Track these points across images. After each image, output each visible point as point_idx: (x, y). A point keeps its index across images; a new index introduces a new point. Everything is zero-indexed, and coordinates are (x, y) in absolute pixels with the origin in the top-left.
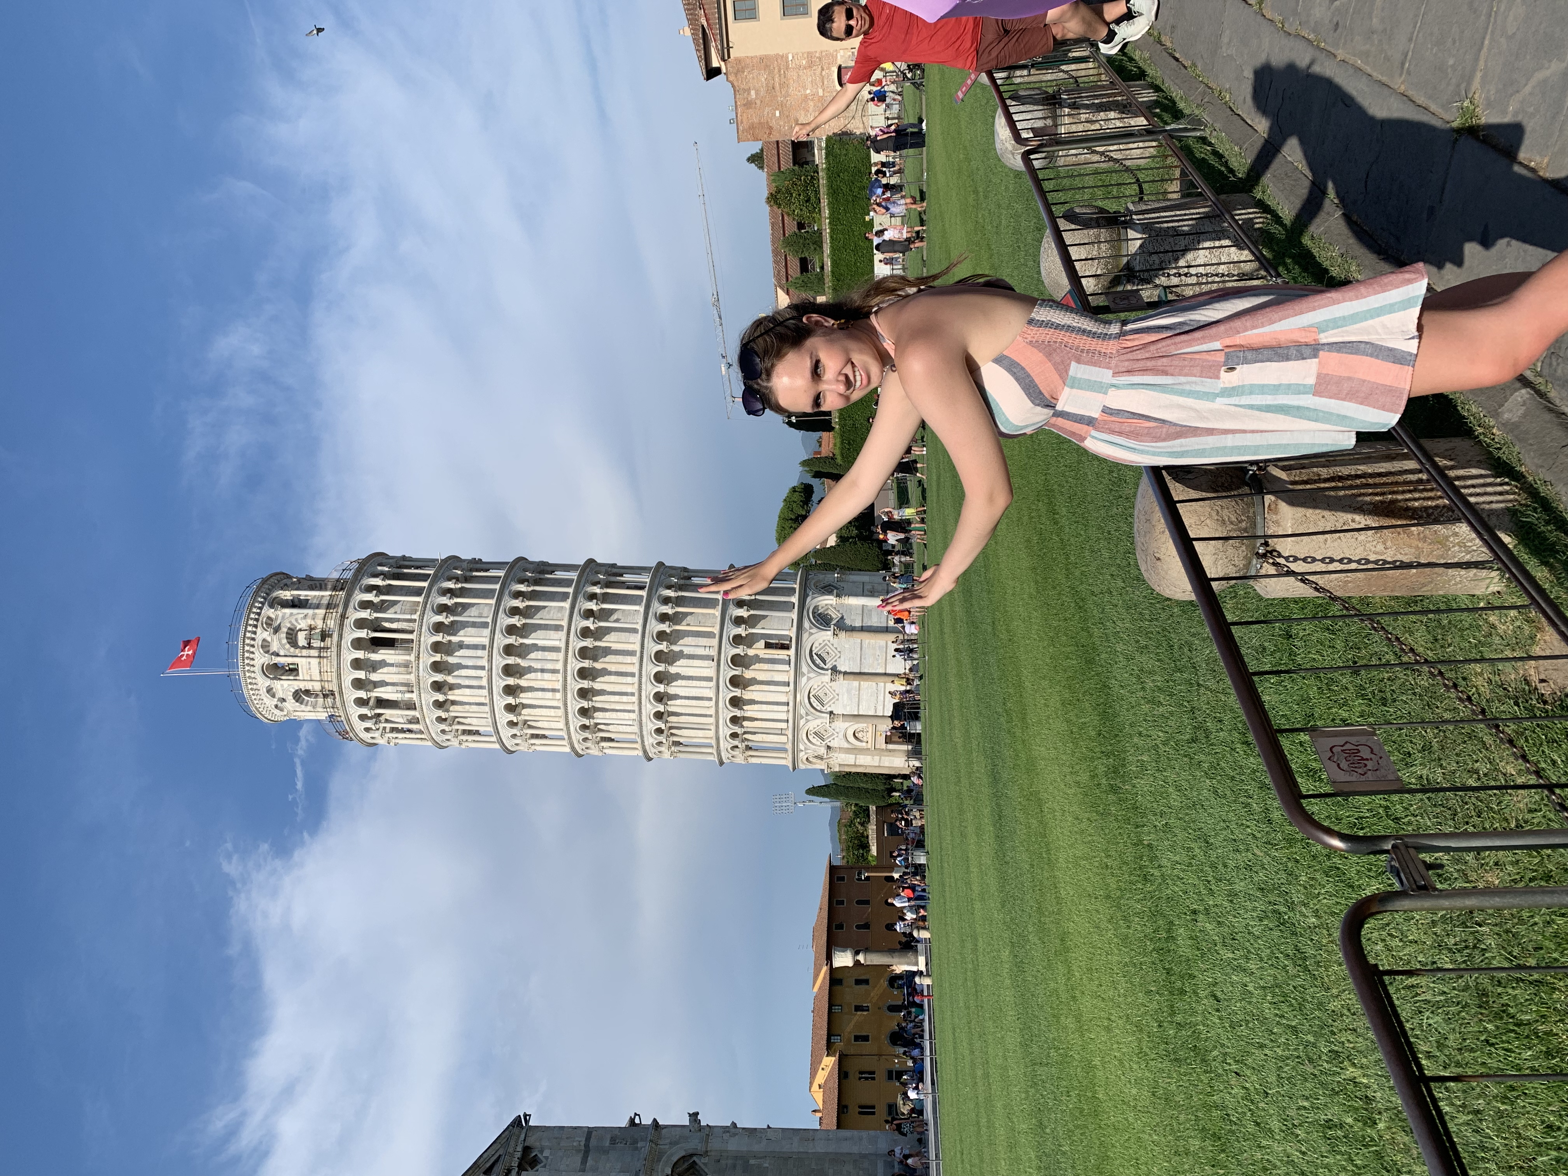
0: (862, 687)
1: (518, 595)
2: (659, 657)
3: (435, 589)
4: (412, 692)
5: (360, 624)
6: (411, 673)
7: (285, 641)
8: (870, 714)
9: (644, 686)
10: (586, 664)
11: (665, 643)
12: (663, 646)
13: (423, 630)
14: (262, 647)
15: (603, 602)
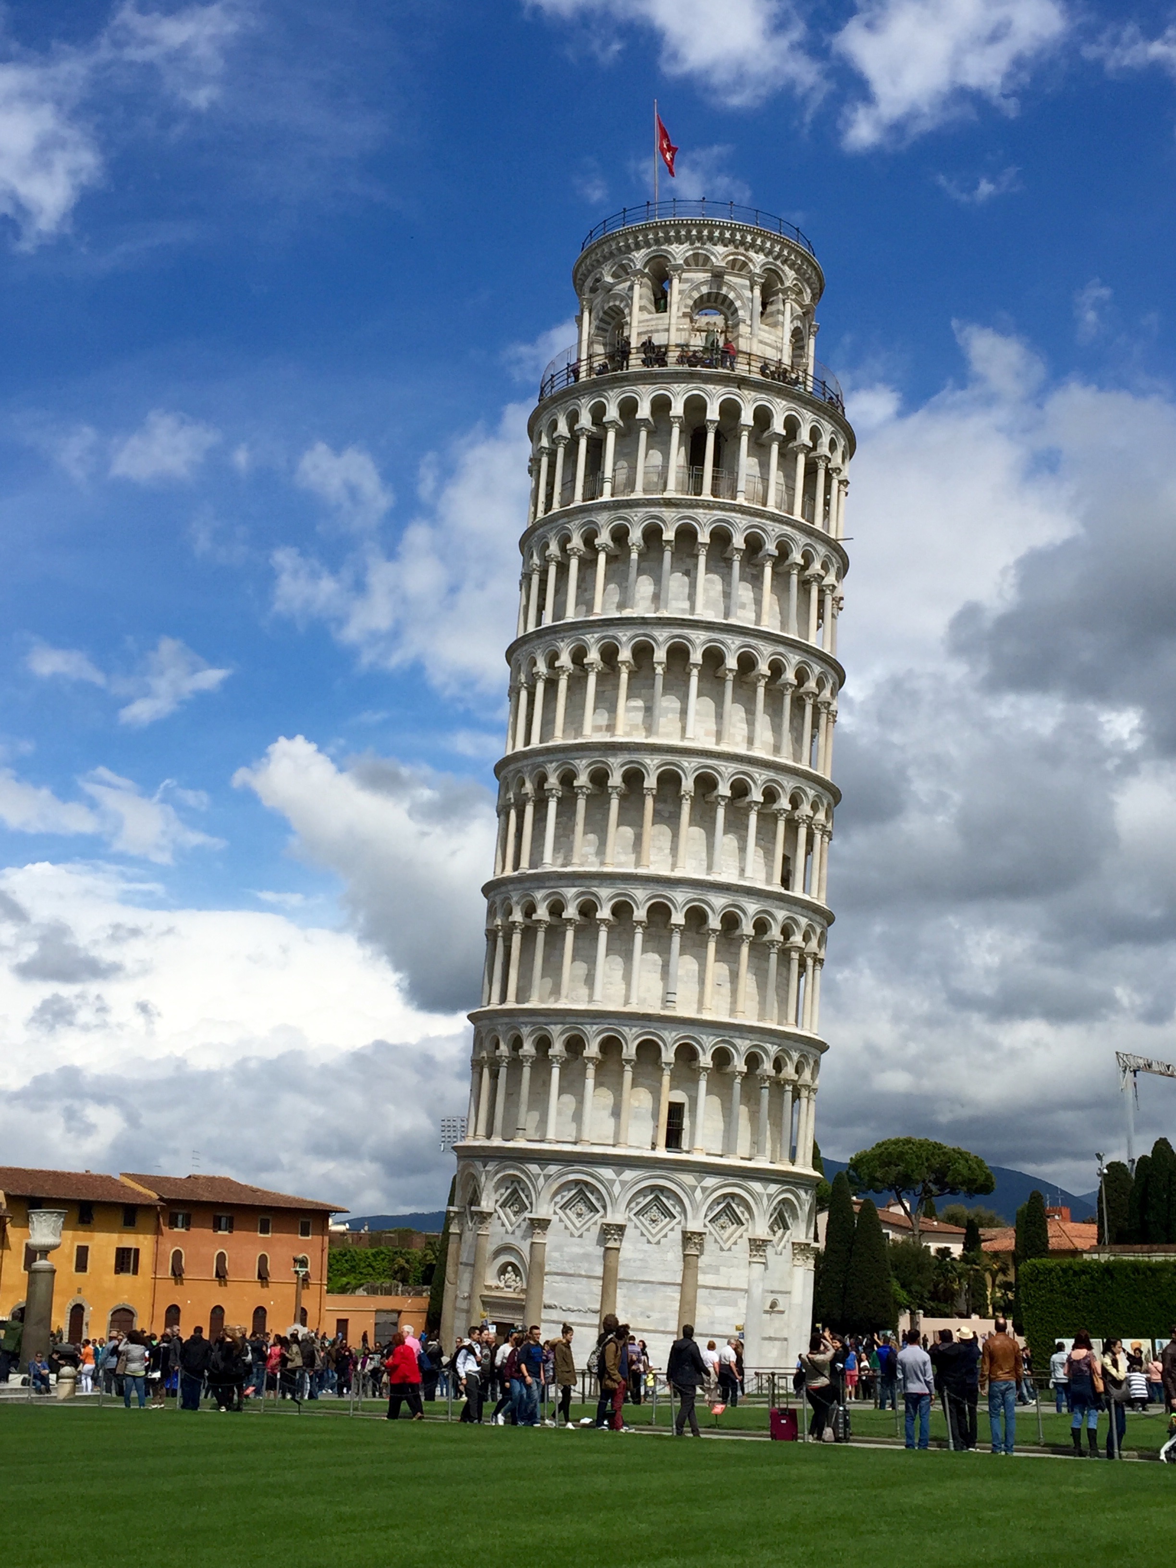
0: (594, 1282)
1: (777, 668)
2: (660, 911)
3: (788, 530)
4: (612, 495)
5: (730, 410)
6: (645, 491)
7: (705, 290)
8: (546, 1295)
9: (607, 883)
10: (650, 783)
11: (682, 921)
12: (678, 919)
13: (715, 512)
14: (695, 255)
15: (759, 814)
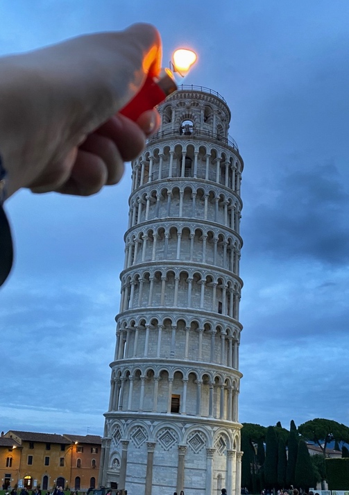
0: (144, 466)
2: (168, 321)
4: (151, 181)
6: (161, 178)
7: (184, 114)
8: (127, 471)
9: (149, 312)
10: (164, 276)
12: (174, 324)
13: (186, 182)
15: (205, 285)
